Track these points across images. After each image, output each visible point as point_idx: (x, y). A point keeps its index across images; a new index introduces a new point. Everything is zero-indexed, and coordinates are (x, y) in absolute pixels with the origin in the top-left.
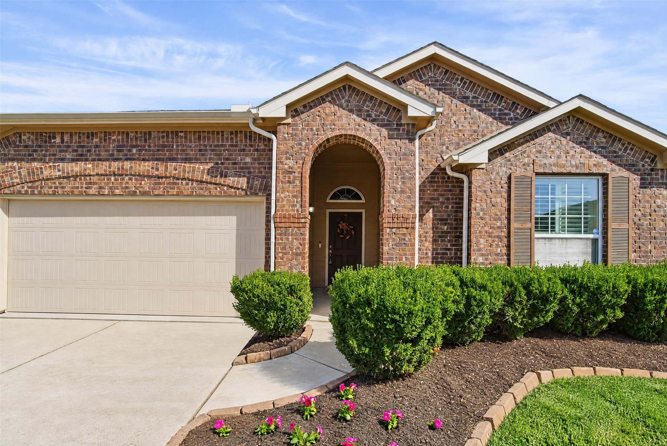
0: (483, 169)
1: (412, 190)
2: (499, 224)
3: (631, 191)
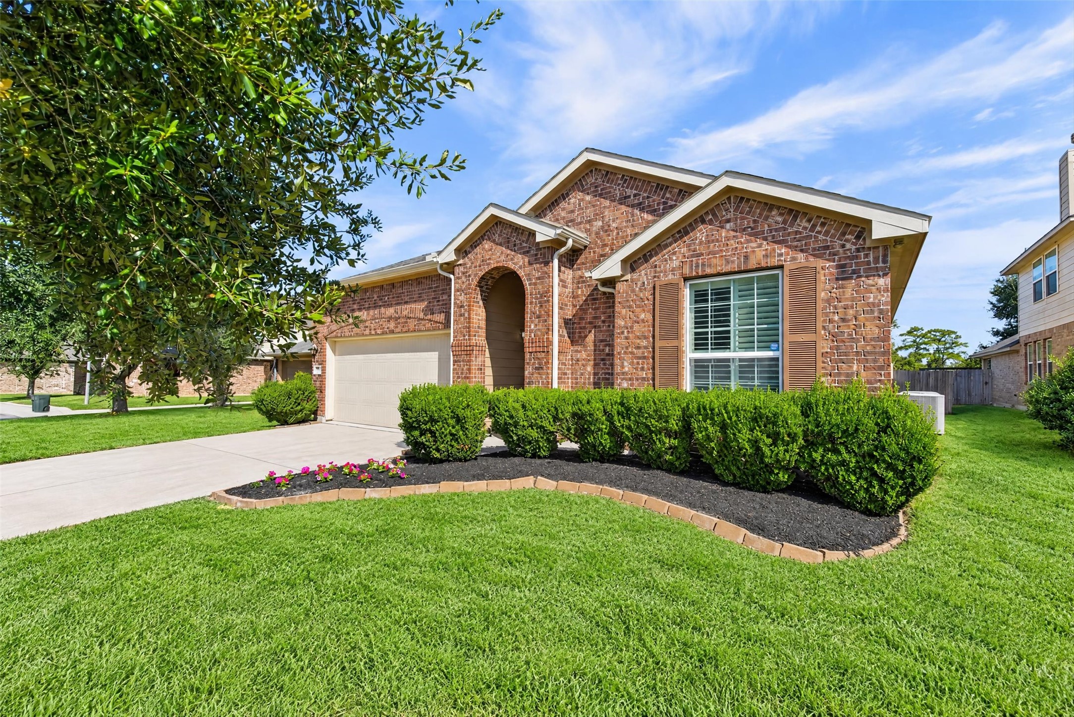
0: (627, 281)
1: (549, 314)
2: (644, 343)
3: (820, 286)
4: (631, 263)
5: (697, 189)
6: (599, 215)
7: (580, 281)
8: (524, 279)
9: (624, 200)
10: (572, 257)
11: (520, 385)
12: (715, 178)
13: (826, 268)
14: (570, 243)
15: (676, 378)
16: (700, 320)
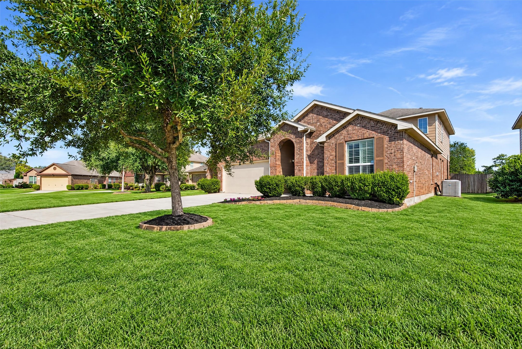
0: (328, 142)
1: (302, 153)
2: (333, 162)
3: (384, 143)
4: (329, 137)
5: (350, 114)
6: (318, 121)
7: (312, 143)
8: (294, 143)
9: (326, 116)
10: (310, 135)
11: (294, 175)
12: (355, 110)
13: (386, 138)
14: (309, 131)
15: (343, 172)
16: (351, 154)
